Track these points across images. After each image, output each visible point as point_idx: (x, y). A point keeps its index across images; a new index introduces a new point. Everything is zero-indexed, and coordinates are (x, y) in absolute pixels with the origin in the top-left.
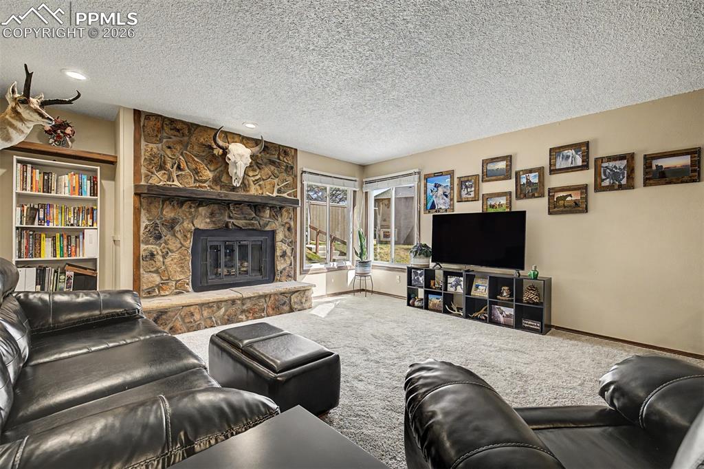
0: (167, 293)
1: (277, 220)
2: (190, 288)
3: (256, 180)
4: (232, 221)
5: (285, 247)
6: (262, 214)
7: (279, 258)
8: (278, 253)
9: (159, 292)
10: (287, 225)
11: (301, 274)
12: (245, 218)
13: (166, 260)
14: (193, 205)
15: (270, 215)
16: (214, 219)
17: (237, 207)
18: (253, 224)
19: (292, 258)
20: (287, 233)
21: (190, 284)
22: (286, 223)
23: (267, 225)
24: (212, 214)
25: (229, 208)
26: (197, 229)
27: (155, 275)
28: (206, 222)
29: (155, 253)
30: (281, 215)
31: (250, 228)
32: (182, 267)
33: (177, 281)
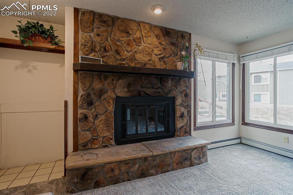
0: (97, 146)
1: (177, 88)
2: (113, 142)
3: (161, 58)
4: (143, 89)
5: (183, 110)
6: (165, 84)
7: (178, 118)
8: (178, 114)
9: (91, 145)
10: (185, 92)
11: (194, 130)
12: (153, 87)
13: (96, 121)
14: (115, 79)
15: (171, 85)
16: (130, 89)
17: (147, 79)
18: (159, 92)
19: (188, 117)
20: (184, 99)
21: (114, 139)
22: (184, 90)
23: (170, 92)
24: (129, 85)
25: (141, 80)
26: (118, 97)
27: (88, 133)
28: (124, 91)
29: (88, 116)
30: (180, 85)
31: (157, 95)
32: (107, 126)
33: (104, 137)
